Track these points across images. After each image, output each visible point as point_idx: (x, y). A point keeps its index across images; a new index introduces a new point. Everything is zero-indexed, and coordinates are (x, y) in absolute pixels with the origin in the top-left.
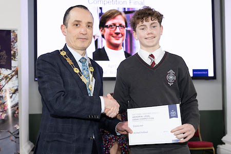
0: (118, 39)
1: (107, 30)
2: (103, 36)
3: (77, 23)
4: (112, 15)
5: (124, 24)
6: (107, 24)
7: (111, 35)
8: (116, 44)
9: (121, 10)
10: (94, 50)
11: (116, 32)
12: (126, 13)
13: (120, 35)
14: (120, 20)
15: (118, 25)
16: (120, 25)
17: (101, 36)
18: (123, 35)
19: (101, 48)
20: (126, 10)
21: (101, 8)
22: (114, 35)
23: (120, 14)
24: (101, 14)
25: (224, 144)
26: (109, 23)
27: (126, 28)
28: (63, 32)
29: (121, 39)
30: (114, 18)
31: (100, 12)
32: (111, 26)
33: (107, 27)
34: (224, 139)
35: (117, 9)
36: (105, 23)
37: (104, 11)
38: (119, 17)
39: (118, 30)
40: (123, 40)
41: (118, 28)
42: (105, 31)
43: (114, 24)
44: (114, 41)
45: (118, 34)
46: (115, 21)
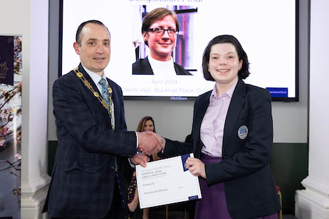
0: (165, 47)
1: (152, 35)
2: (146, 43)
3: (91, 41)
4: (159, 14)
5: (174, 27)
6: (151, 28)
7: (157, 41)
8: (164, 53)
9: (171, 9)
10: (134, 61)
11: (163, 37)
12: (177, 12)
13: (169, 42)
14: (169, 22)
15: (166, 28)
16: (170, 29)
17: (143, 42)
18: (172, 42)
19: (143, 58)
20: (178, 9)
21: (144, 7)
22: (162, 41)
23: (170, 14)
24: (144, 15)
25: (304, 189)
26: (154, 26)
27: (177, 33)
28: (76, 50)
29: (170, 46)
30: (162, 19)
31: (144, 11)
32: (157, 29)
33: (152, 30)
34: (304, 182)
35: (165, 7)
36: (150, 25)
37: (149, 10)
38: (169, 18)
39: (166, 35)
40: (172, 48)
41: (166, 32)
42: (149, 36)
43: (162, 28)
44: (161, 49)
45: (165, 40)
46: (162, 23)
